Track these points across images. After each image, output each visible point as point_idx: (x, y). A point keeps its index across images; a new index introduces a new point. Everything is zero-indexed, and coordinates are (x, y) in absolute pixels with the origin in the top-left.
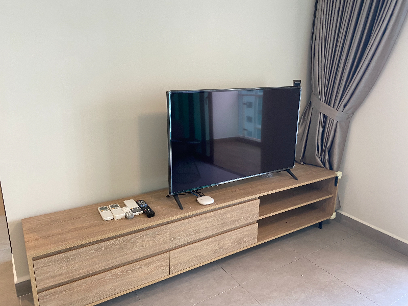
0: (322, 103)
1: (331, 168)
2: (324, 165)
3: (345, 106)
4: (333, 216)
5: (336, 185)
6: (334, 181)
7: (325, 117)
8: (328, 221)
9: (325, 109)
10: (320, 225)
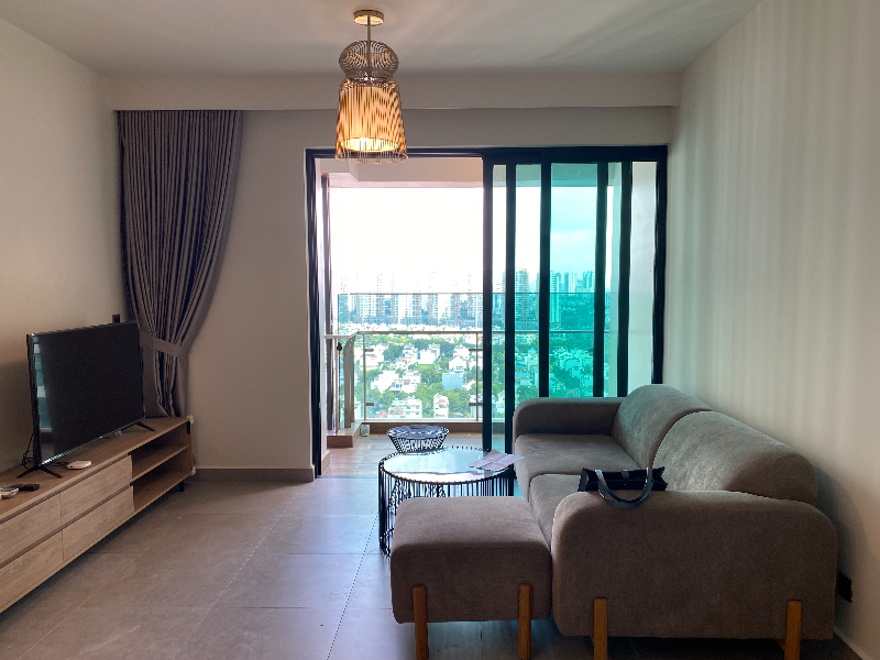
0: (156, 340)
1: (178, 414)
2: (169, 414)
3: (183, 338)
4: (194, 472)
5: (189, 432)
6: (186, 428)
7: (162, 356)
8: (190, 478)
9: (161, 345)
10: (181, 488)
